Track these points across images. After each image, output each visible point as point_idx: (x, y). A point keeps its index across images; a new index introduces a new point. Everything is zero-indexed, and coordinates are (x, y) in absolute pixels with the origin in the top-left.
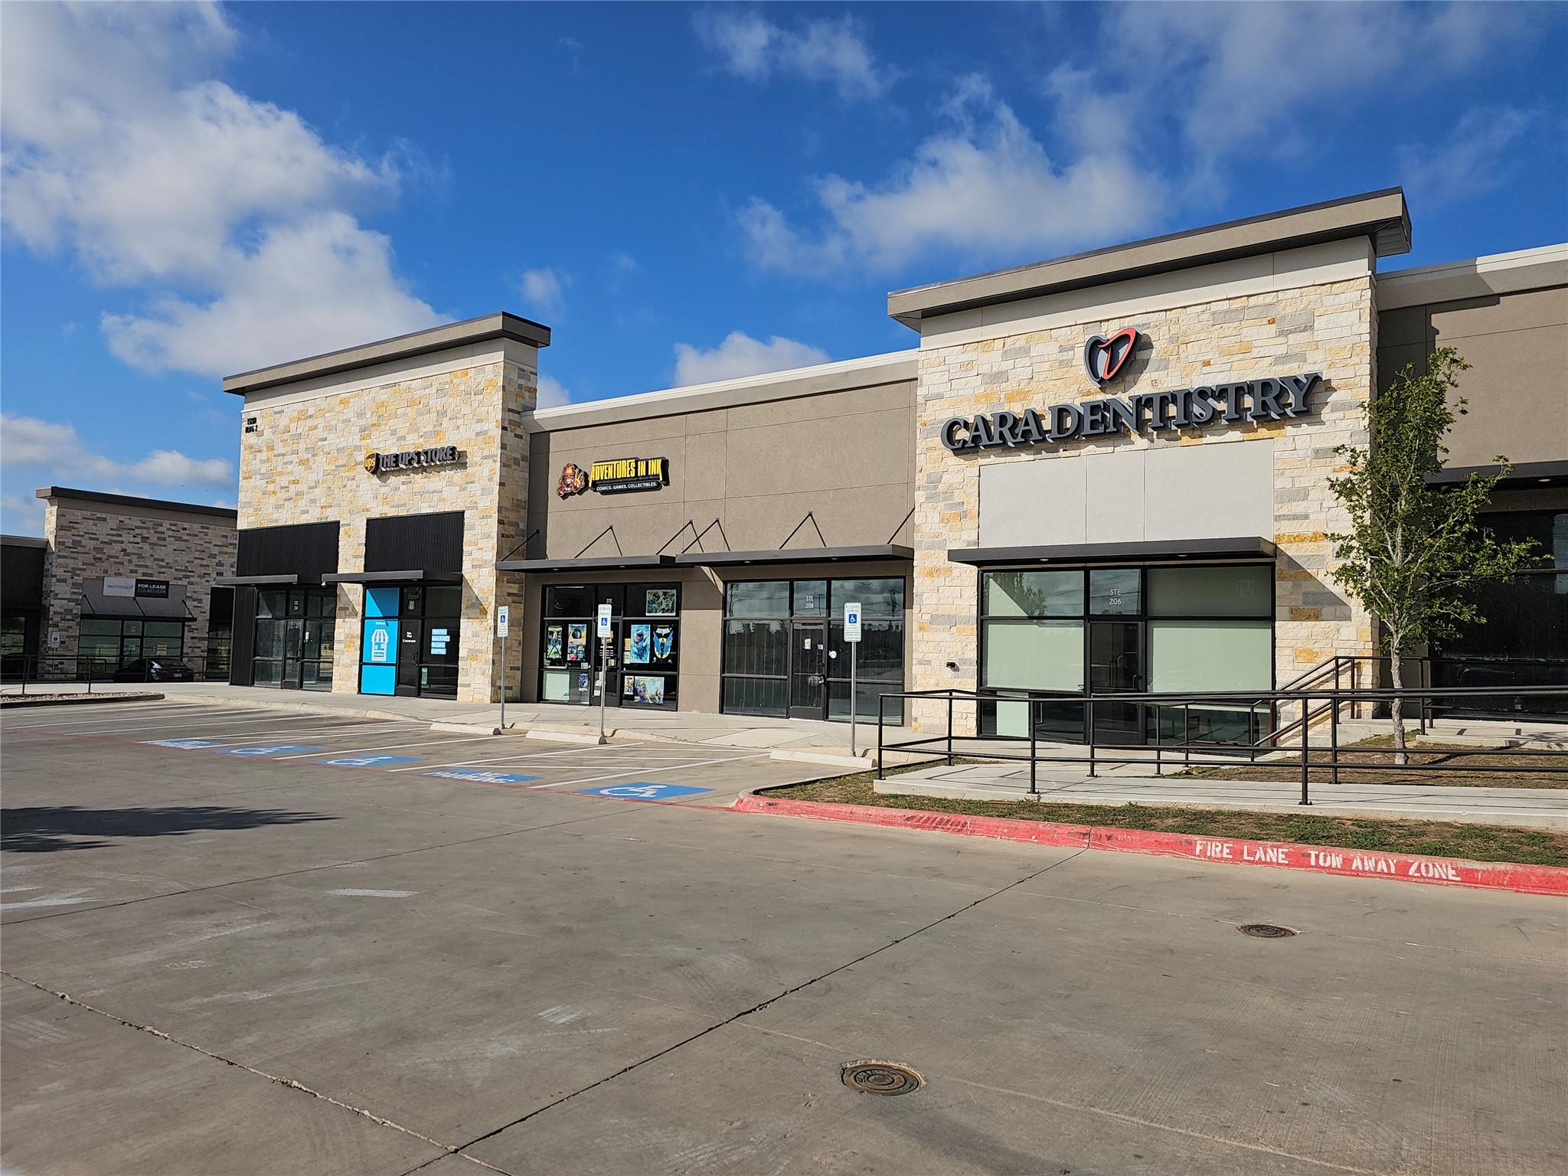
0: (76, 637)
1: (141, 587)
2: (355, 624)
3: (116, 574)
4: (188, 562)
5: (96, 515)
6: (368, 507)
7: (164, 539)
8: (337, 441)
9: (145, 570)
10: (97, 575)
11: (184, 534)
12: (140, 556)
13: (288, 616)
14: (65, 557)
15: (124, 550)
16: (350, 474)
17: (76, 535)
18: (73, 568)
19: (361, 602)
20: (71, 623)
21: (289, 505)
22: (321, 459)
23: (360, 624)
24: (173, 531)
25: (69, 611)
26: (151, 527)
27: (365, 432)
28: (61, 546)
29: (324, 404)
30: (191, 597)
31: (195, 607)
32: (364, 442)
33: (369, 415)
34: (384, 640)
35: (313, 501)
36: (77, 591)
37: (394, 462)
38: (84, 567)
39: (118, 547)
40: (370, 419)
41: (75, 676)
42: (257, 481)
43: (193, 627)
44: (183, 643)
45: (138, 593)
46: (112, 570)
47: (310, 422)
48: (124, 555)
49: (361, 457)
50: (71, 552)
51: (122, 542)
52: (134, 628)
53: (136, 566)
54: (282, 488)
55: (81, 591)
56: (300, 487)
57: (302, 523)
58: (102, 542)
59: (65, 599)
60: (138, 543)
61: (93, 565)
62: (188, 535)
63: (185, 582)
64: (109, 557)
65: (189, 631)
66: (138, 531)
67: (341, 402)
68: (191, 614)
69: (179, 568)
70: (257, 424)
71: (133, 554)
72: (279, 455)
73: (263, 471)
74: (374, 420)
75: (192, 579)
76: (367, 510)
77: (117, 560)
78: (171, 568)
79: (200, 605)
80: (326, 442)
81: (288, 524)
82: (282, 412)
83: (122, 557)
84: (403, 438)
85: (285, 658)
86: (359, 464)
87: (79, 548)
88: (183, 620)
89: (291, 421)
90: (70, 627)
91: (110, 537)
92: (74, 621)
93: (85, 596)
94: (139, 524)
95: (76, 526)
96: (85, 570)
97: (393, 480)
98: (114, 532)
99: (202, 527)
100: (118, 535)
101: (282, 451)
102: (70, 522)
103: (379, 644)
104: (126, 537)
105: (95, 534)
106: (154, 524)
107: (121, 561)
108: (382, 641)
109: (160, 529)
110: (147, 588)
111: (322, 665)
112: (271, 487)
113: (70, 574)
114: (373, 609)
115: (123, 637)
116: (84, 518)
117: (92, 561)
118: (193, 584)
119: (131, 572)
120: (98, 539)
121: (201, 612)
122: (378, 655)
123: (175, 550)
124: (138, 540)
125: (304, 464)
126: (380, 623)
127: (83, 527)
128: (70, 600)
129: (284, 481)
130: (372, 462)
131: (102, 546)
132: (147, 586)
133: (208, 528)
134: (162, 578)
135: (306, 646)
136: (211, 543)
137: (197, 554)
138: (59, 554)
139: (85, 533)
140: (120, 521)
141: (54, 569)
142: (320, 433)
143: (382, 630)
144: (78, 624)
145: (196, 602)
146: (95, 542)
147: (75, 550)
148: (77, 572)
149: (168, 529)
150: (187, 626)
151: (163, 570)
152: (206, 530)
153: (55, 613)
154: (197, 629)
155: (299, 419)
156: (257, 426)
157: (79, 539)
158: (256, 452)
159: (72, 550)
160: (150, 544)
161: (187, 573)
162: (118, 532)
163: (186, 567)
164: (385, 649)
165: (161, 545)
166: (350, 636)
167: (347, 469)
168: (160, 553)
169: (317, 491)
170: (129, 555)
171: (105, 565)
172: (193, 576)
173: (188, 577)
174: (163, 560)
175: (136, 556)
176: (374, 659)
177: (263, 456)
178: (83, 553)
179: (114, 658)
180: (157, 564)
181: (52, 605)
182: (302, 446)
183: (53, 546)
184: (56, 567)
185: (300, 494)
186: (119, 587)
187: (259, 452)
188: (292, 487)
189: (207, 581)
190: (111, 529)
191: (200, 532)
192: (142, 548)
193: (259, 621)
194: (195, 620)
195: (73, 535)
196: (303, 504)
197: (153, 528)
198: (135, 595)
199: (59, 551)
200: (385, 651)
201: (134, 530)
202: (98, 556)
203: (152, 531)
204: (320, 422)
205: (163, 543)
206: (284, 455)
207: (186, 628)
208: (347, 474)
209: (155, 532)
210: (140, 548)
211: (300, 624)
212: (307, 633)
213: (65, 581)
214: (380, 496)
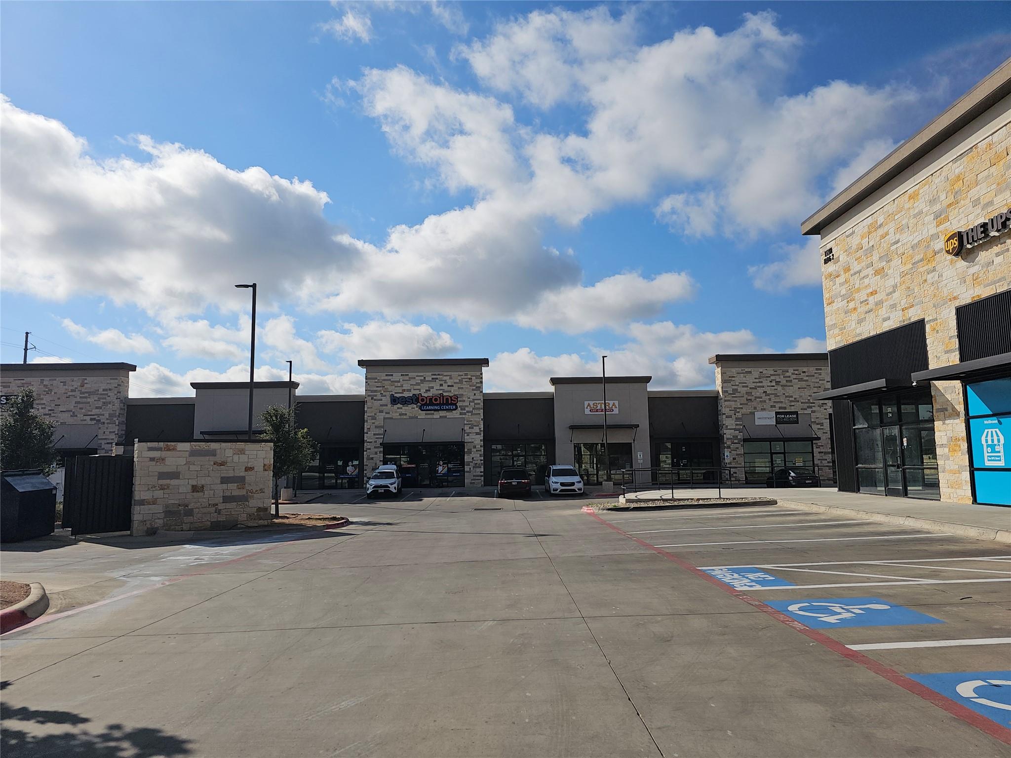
0: (742, 454)
1: (779, 417)
2: (958, 426)
3: (762, 409)
4: (809, 396)
5: (744, 370)
6: (955, 295)
7: (791, 381)
8: (911, 238)
9: (781, 405)
10: (750, 411)
11: (804, 376)
12: (776, 395)
13: (883, 423)
14: (729, 401)
15: (765, 392)
16: (930, 266)
17: (734, 385)
18: (735, 408)
19: (961, 399)
20: (737, 445)
21: (871, 315)
22: (897, 261)
23: (964, 425)
24: (796, 374)
25: (735, 437)
26: (781, 373)
27: (940, 217)
28: (726, 394)
29: (890, 208)
30: (815, 422)
31: (818, 429)
32: (942, 227)
33: (943, 197)
34: (999, 441)
35: (893, 306)
36: (738, 423)
37: (982, 233)
38: (741, 406)
39: (761, 390)
40: (945, 199)
41: (744, 482)
42: (839, 304)
43: (819, 444)
44: (813, 456)
45: (778, 422)
46: (759, 407)
47: (881, 232)
48: (766, 396)
49: (940, 244)
50: (733, 397)
51: (763, 387)
52: (778, 447)
53: (774, 402)
54: (861, 303)
55: (741, 423)
56: (878, 297)
57: (885, 330)
58: (750, 388)
59: (732, 429)
60: (774, 386)
61: (747, 404)
62: (807, 376)
63: (809, 411)
64: (756, 398)
65: (817, 448)
66: (773, 378)
67: (910, 198)
68: (816, 434)
69: (804, 401)
70: (833, 253)
71: (771, 394)
72: (855, 274)
73: (843, 292)
74: (951, 199)
75: (814, 409)
76: (955, 298)
77: (761, 399)
78: (798, 401)
79: (822, 427)
80: (900, 244)
81: (871, 334)
82: (853, 233)
83: (765, 398)
84: (991, 203)
85: (886, 466)
86: (938, 253)
87: (737, 393)
88: (811, 440)
89: (862, 238)
90: (738, 448)
91: (755, 384)
92: (740, 443)
93: (744, 426)
94: (772, 373)
95: (733, 379)
96: (742, 408)
97: (983, 256)
98: (757, 380)
99: (817, 369)
100: (760, 382)
101: (857, 269)
102: (730, 377)
103: (992, 447)
104: (766, 383)
105: (746, 383)
106: (783, 372)
107: (764, 400)
108: (996, 442)
109: (787, 374)
110: (783, 418)
111: (926, 472)
112: (852, 305)
113: (733, 412)
114: (978, 406)
115: (772, 454)
116: (738, 373)
117: (746, 402)
118: (815, 412)
119: (771, 407)
120: (747, 387)
121: (824, 433)
122: (993, 458)
123: (799, 388)
124: (773, 384)
125: (879, 274)
126: (990, 422)
127: (737, 379)
128: (735, 430)
129: (863, 296)
130: (955, 242)
131: (751, 391)
132: (783, 416)
133: (821, 369)
134: (793, 409)
135: (906, 452)
136: (824, 380)
137: (816, 390)
138: (726, 399)
139: (740, 383)
140: (760, 372)
141: (723, 410)
142: (891, 238)
143: (994, 430)
144: (743, 446)
145: (819, 426)
146: (746, 389)
147: (734, 395)
148: (738, 410)
149: (793, 374)
150: (815, 444)
151: (793, 404)
152: (820, 371)
153: (727, 439)
154: (822, 446)
155: (870, 233)
156: (833, 255)
157: (736, 387)
158: (835, 278)
159: (733, 395)
160: (782, 386)
161: (809, 404)
162: (760, 380)
163: (808, 400)
164: (1002, 451)
165: (789, 386)
166: (954, 440)
167: (925, 262)
168: (790, 391)
169: (896, 295)
170: (768, 395)
171: (754, 404)
172: (814, 406)
173: (811, 407)
174: (792, 397)
175: (774, 395)
176: (988, 464)
177: (841, 279)
178: (739, 397)
179: (768, 469)
180: (788, 400)
181: (725, 434)
182: (875, 257)
183: (721, 394)
184: (725, 408)
185: (879, 303)
186: (765, 419)
187: (837, 277)
188: (871, 299)
189: (825, 409)
190: (755, 378)
191: (815, 373)
192: (777, 389)
193: (857, 431)
194: (819, 439)
195: (732, 385)
196: (883, 312)
197: (782, 374)
198: (776, 424)
199: (725, 397)
200: (1002, 454)
201: (770, 377)
202: (749, 398)
203: (782, 377)
204: (891, 227)
205: (789, 384)
206: (859, 272)
207: (814, 445)
208: (925, 268)
209: (784, 377)
210: (775, 389)
211: (895, 431)
212: (905, 440)
213: (731, 417)
214: (969, 279)
